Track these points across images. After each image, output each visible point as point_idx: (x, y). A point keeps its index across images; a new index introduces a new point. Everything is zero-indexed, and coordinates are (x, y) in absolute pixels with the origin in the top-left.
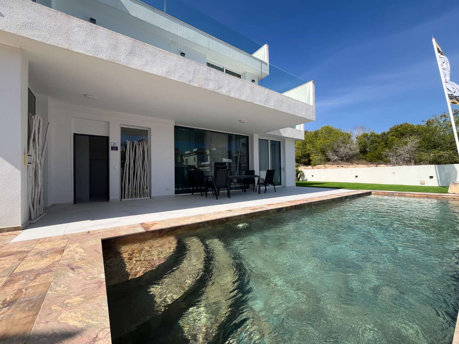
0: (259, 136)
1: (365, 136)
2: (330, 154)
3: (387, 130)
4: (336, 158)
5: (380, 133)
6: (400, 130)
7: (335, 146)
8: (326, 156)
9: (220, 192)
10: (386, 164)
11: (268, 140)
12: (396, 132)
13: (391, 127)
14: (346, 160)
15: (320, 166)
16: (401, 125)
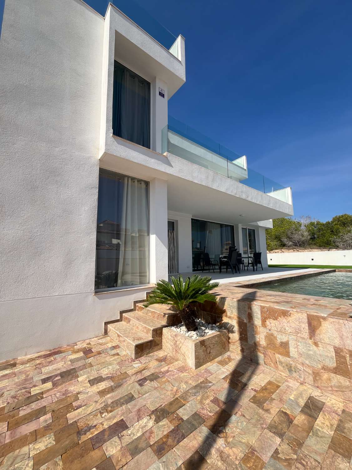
0: (242, 225)
1: (312, 224)
2: (285, 240)
3: (330, 220)
4: (291, 243)
5: (324, 223)
6: (341, 220)
7: (289, 234)
8: (281, 241)
9: (228, 270)
10: (337, 249)
11: (246, 229)
12: (338, 221)
13: (334, 217)
14: (299, 245)
15: (278, 250)
16: (342, 216)
